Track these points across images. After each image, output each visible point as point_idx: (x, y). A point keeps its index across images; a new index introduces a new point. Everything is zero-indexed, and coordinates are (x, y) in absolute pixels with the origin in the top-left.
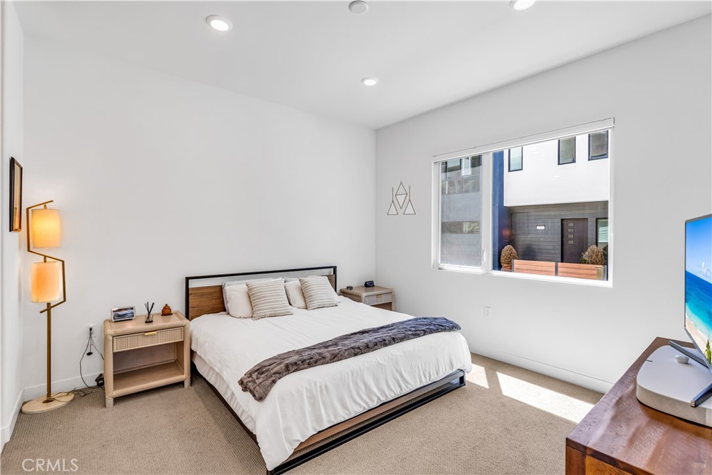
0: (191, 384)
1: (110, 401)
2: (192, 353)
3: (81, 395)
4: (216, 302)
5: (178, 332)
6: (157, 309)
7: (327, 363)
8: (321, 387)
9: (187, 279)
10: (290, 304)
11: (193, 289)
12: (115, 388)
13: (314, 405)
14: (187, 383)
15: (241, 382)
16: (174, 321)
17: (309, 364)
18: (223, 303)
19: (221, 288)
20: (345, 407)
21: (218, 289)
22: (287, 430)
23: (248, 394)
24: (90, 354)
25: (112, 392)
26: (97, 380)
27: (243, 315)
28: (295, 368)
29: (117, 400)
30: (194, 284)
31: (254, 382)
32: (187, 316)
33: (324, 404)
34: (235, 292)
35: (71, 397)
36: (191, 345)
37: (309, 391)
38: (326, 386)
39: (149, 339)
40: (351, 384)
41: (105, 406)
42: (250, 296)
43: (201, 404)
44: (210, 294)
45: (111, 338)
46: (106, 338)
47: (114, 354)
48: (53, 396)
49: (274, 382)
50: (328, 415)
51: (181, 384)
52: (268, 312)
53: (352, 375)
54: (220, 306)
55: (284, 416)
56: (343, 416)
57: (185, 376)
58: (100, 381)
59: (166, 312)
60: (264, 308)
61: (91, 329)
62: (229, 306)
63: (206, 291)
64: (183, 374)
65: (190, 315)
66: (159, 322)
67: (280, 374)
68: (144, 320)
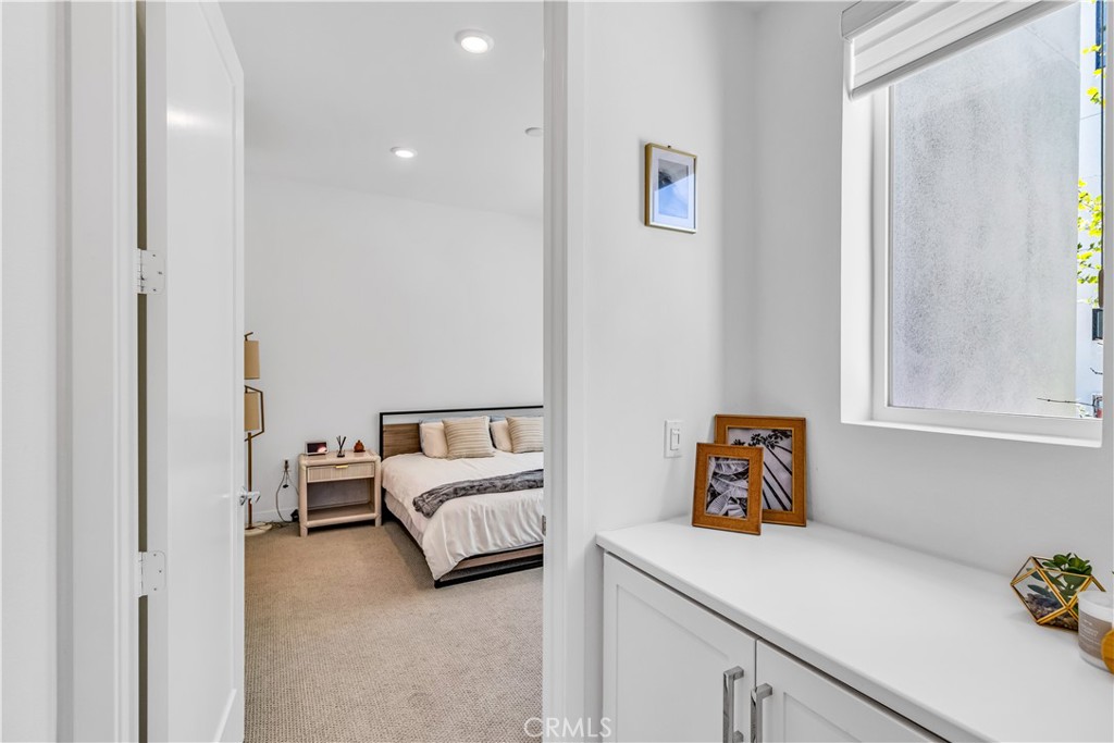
0: (383, 523)
1: (304, 531)
2: (384, 491)
3: (277, 527)
4: (411, 442)
5: (369, 467)
6: (349, 445)
7: (498, 492)
8: (487, 512)
9: (382, 415)
10: (494, 446)
11: (388, 426)
12: (309, 520)
13: (479, 527)
14: (378, 522)
15: (415, 503)
16: (366, 456)
17: (478, 490)
18: (419, 443)
19: (417, 426)
20: (513, 534)
21: (415, 427)
22: (450, 544)
23: (420, 514)
24: (285, 486)
25: (306, 523)
26: (293, 515)
27: (438, 455)
28: (463, 492)
29: (312, 530)
30: (388, 421)
31: (424, 501)
32: (381, 454)
33: (490, 527)
34: (431, 430)
35: (270, 527)
36: (382, 482)
37: (475, 513)
38: (493, 512)
39: (341, 472)
40: (521, 514)
41: (300, 535)
42: (447, 434)
43: (389, 539)
44: (405, 432)
45: (305, 468)
46: (300, 468)
47: (308, 484)
48: (254, 524)
49: (442, 502)
50: (494, 539)
51: (371, 522)
52: (464, 452)
53: (523, 505)
54: (416, 446)
55: (448, 532)
56: (510, 543)
57: (376, 515)
58: (295, 514)
59: (359, 448)
60: (460, 447)
61: (286, 462)
62: (423, 445)
63: (401, 429)
64: (373, 511)
65: (384, 454)
66: (350, 457)
67: (448, 497)
68: (336, 454)
